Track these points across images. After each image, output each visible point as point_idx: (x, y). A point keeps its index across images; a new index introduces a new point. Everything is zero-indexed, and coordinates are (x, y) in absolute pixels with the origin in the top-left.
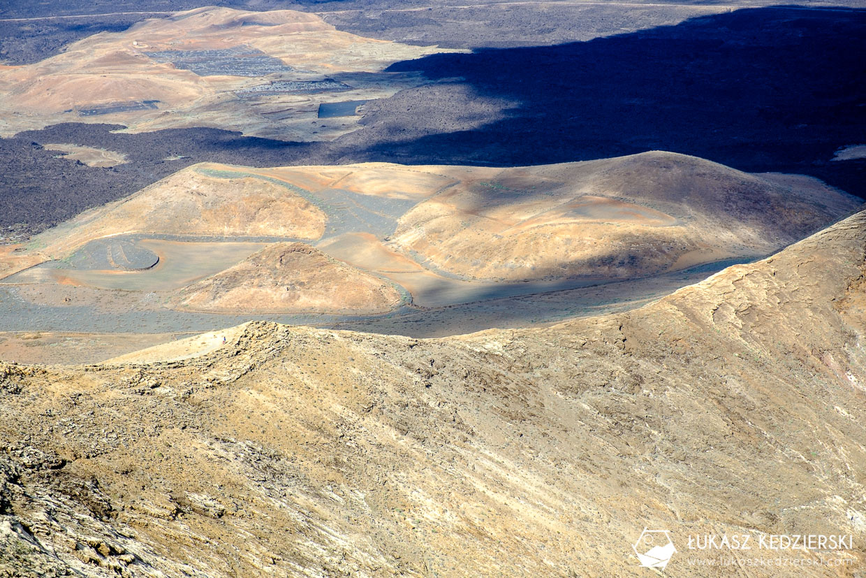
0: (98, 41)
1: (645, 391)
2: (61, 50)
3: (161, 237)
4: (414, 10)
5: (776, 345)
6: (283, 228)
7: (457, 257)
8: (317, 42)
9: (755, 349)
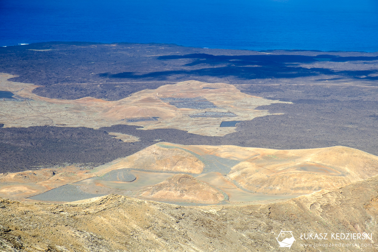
0: (144, 92)
1: (272, 232)
2: (129, 95)
3: (139, 170)
4: (274, 85)
5: (335, 219)
6: (186, 169)
7: (251, 183)
8: (230, 96)
9: (324, 220)
